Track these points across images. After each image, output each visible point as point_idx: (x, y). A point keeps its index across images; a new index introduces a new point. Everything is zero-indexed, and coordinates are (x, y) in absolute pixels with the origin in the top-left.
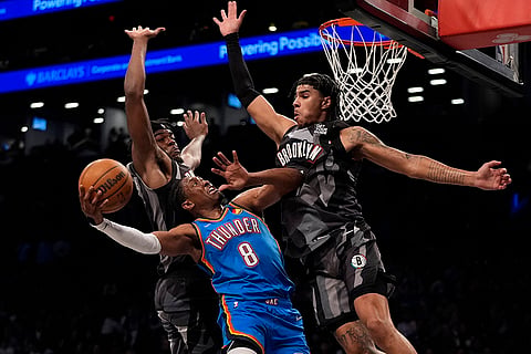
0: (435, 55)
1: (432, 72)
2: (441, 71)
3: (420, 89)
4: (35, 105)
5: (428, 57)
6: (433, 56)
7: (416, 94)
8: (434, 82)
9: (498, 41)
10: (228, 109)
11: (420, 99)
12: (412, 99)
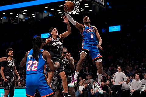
2: (87, 4)
3: (83, 8)
4: (4, 14)
8: (86, 7)
10: (44, 13)
11: (83, 10)
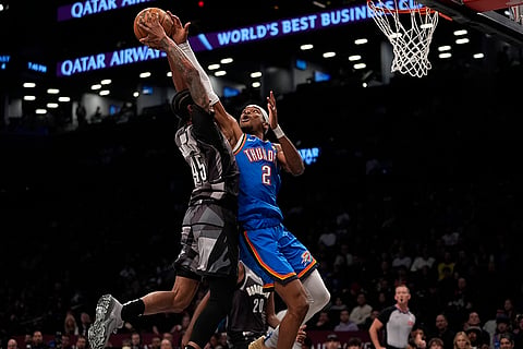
0: (461, 17)
1: (457, 33)
2: (464, 32)
3: (448, 48)
4: (143, 75)
5: (455, 18)
6: (459, 18)
7: (445, 52)
8: (459, 42)
9: (511, 3)
10: (296, 71)
11: (449, 55)
12: (442, 56)
